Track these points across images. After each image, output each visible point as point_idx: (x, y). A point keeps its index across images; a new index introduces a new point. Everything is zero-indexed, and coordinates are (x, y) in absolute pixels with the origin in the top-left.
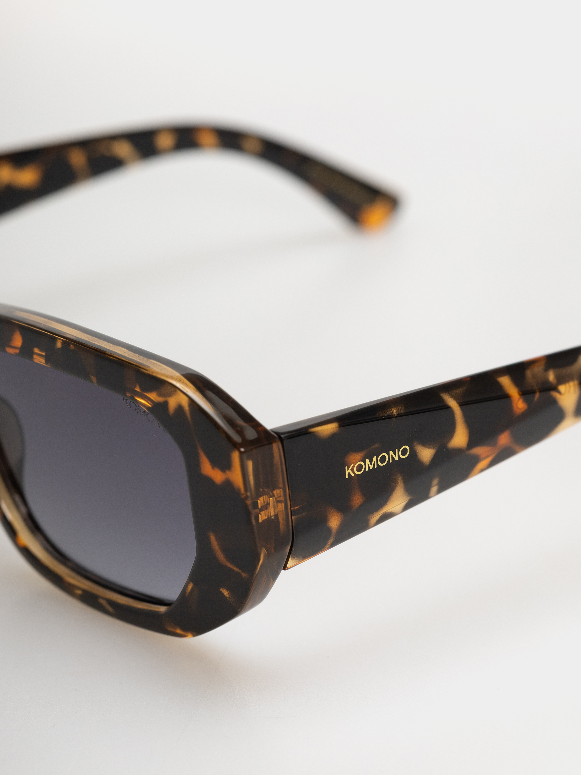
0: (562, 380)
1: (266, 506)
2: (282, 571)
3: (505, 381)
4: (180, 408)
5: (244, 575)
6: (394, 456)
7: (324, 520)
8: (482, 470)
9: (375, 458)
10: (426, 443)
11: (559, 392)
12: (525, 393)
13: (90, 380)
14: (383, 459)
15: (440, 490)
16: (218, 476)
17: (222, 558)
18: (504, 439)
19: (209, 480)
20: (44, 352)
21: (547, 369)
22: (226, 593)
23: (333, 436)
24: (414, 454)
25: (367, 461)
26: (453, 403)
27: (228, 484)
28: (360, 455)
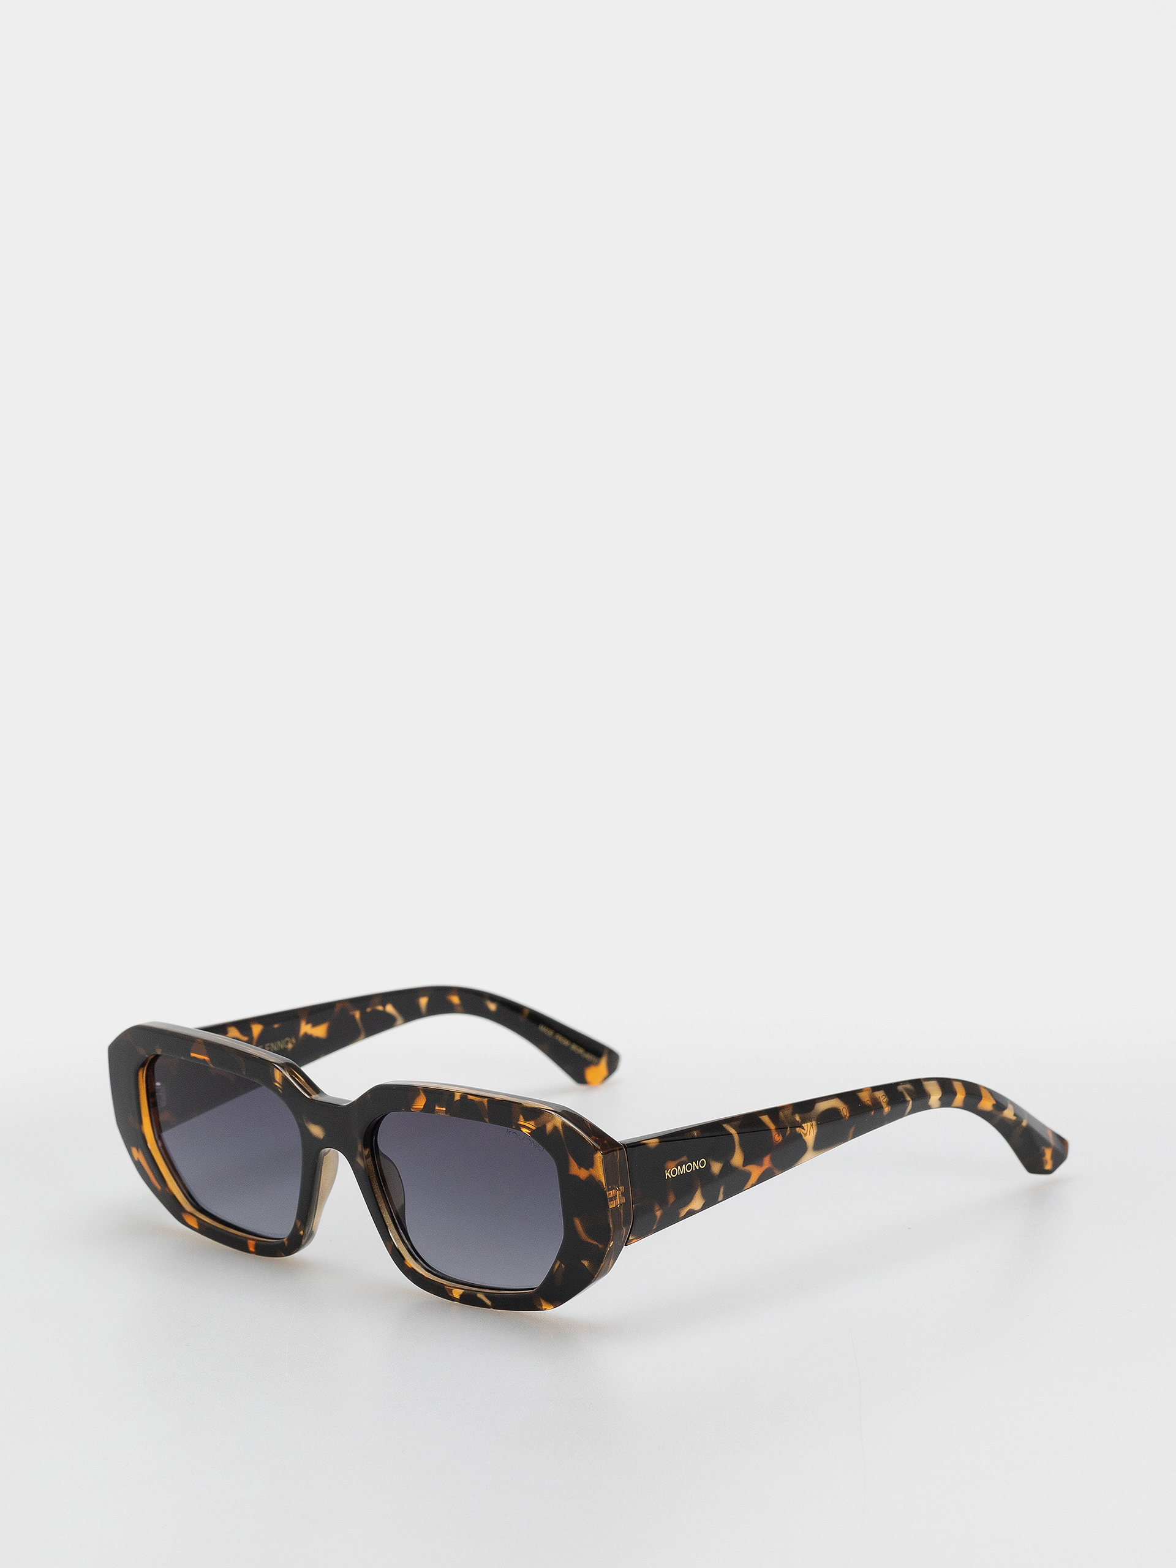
0: (804, 1121)
1: (615, 1198)
2: (624, 1246)
3: (766, 1119)
4: (555, 1128)
5: (600, 1246)
6: (696, 1165)
7: (652, 1210)
8: (753, 1186)
9: (684, 1166)
10: (717, 1160)
11: (803, 1128)
12: (780, 1128)
13: (485, 1121)
14: (689, 1167)
15: (726, 1197)
16: (583, 1174)
17: (584, 1236)
18: (767, 1162)
19: (576, 1178)
20: (444, 1107)
21: (793, 1114)
22: (586, 1263)
23: (657, 1147)
24: (708, 1167)
25: (679, 1167)
26: (733, 1131)
27: (592, 1179)
28: (675, 1163)
